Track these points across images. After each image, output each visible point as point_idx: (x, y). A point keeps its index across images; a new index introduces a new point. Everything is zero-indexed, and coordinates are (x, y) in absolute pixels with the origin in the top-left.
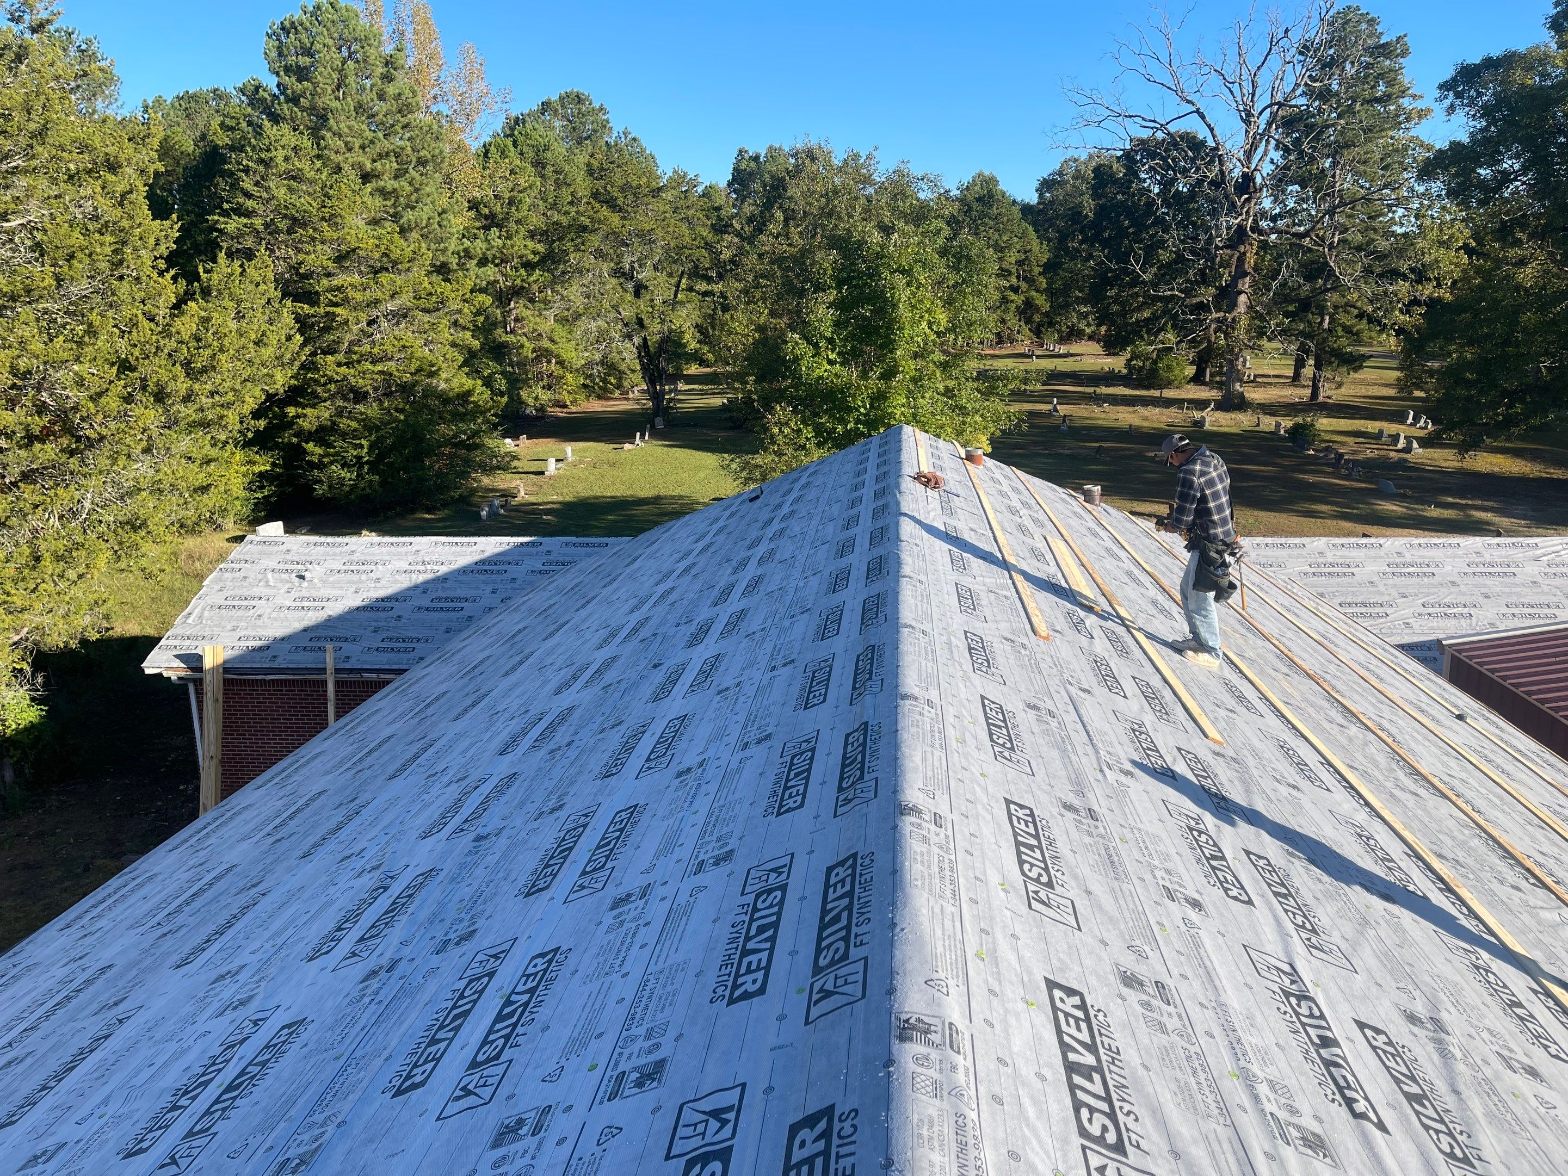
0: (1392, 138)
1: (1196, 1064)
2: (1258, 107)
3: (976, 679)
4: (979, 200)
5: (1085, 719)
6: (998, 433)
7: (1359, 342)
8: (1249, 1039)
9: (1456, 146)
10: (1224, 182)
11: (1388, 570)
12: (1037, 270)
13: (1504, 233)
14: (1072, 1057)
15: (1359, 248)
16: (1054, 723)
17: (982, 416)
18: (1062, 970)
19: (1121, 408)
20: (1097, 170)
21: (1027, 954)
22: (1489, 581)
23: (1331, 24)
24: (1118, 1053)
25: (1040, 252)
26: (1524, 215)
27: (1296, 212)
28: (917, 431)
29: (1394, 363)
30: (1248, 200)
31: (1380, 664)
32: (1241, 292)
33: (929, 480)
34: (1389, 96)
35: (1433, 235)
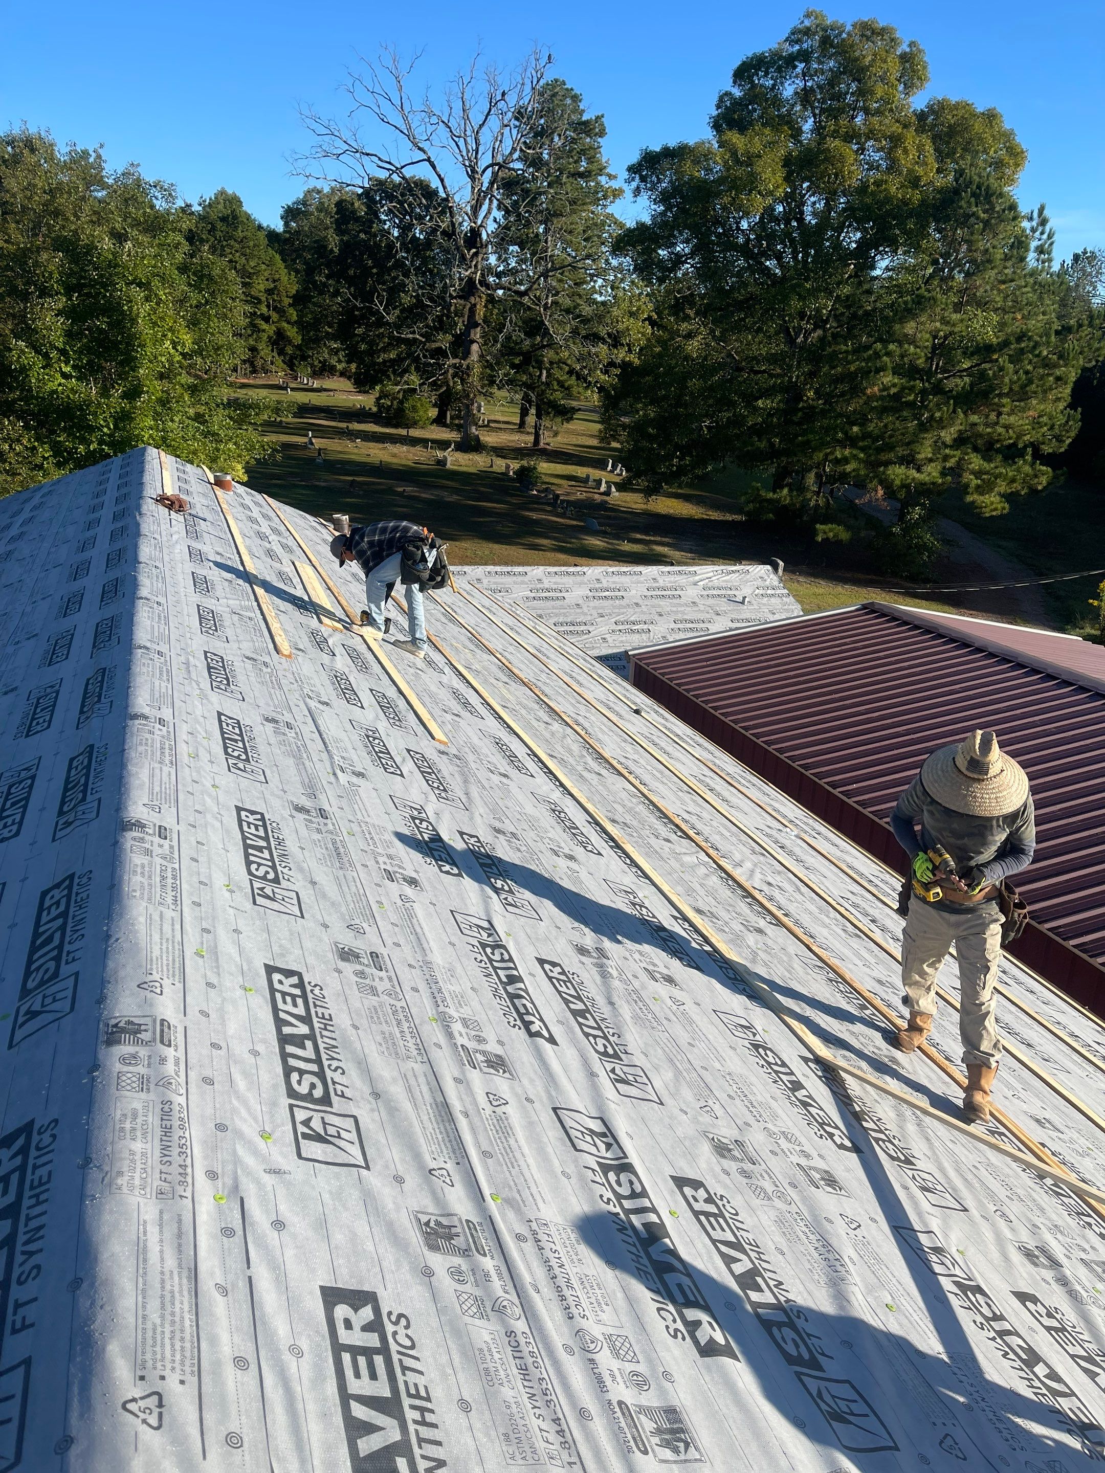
0: (593, 213)
1: (401, 1017)
2: (482, 164)
3: (214, 697)
4: (224, 219)
5: (322, 728)
6: (253, 462)
7: (569, 396)
8: (447, 987)
9: (641, 227)
10: (454, 233)
11: (590, 594)
12: (287, 301)
13: (677, 308)
14: (287, 1030)
15: (568, 311)
16: (291, 734)
17: (235, 444)
18: (283, 955)
19: (371, 444)
20: (339, 204)
21: (248, 945)
22: (662, 602)
23: (541, 94)
24: (331, 1020)
25: (290, 284)
26: (692, 295)
27: (517, 271)
28: (163, 454)
29: (596, 417)
30: (476, 254)
31: (581, 672)
32: (473, 342)
33: (173, 503)
34: (590, 172)
35: (625, 305)
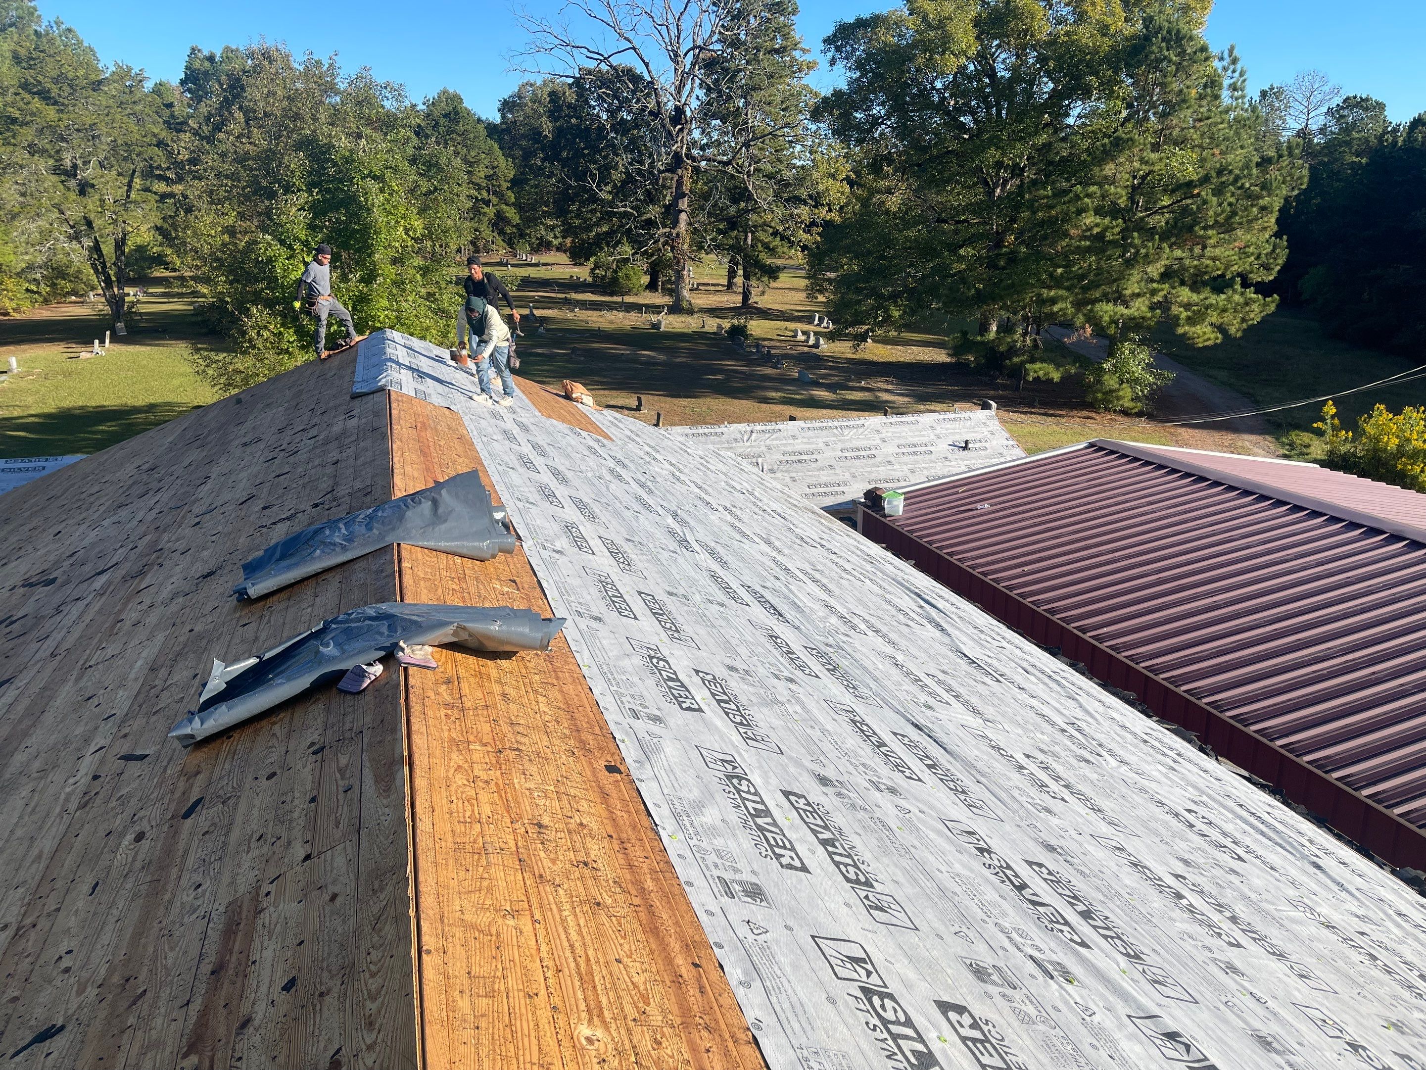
0: (789, 85)
2: (683, 48)
4: (445, 116)
7: (775, 256)
9: (838, 94)
10: (659, 112)
12: (505, 185)
13: (876, 167)
15: (770, 176)
19: (589, 312)
20: (553, 94)
25: (507, 168)
26: (889, 153)
27: (720, 143)
28: (401, 334)
29: (803, 273)
30: (681, 130)
32: (681, 211)
34: (785, 48)
35: (824, 168)
